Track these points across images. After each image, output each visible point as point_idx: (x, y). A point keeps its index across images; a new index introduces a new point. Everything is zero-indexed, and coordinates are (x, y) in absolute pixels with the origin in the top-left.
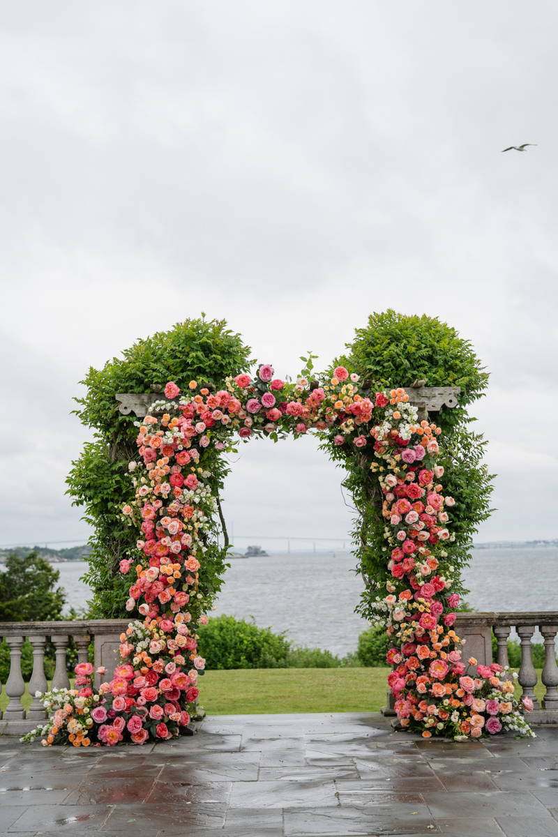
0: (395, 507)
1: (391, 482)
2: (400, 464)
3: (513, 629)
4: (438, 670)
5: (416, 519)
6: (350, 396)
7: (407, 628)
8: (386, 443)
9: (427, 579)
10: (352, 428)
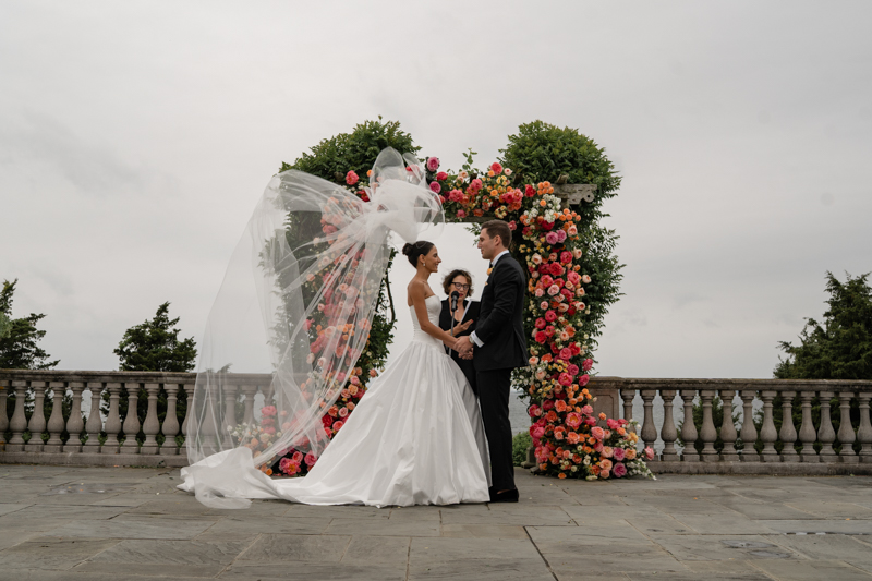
0: (539, 283)
1: (536, 260)
2: (545, 245)
3: (637, 392)
4: (572, 421)
5: (557, 292)
6: (504, 188)
7: (547, 385)
8: (533, 226)
9: (565, 344)
10: (504, 214)
